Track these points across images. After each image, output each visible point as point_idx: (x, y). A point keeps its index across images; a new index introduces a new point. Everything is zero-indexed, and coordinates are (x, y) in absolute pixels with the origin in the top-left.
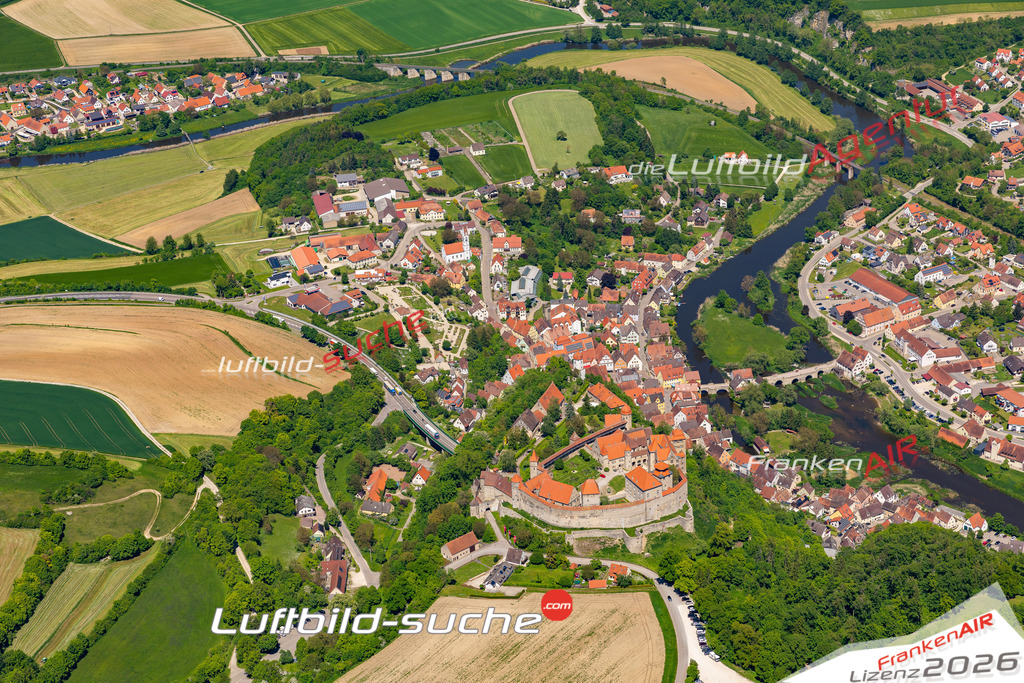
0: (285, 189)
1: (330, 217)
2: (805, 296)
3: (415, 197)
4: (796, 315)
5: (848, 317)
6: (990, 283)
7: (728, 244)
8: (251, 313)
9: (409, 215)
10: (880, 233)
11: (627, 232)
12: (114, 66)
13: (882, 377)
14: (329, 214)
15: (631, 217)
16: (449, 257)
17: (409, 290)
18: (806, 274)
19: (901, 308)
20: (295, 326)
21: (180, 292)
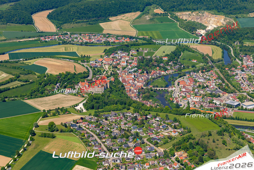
2: (177, 80)
3: (128, 56)
5: (179, 83)
6: (209, 82)
7: (176, 72)
8: (82, 64)
9: (124, 58)
10: (201, 73)
11: (159, 67)
12: (109, 34)
13: (174, 91)
14: (112, 56)
15: (162, 65)
16: (122, 64)
17: (110, 67)
18: (182, 77)
19: (189, 83)
20: (86, 67)
21: (76, 61)
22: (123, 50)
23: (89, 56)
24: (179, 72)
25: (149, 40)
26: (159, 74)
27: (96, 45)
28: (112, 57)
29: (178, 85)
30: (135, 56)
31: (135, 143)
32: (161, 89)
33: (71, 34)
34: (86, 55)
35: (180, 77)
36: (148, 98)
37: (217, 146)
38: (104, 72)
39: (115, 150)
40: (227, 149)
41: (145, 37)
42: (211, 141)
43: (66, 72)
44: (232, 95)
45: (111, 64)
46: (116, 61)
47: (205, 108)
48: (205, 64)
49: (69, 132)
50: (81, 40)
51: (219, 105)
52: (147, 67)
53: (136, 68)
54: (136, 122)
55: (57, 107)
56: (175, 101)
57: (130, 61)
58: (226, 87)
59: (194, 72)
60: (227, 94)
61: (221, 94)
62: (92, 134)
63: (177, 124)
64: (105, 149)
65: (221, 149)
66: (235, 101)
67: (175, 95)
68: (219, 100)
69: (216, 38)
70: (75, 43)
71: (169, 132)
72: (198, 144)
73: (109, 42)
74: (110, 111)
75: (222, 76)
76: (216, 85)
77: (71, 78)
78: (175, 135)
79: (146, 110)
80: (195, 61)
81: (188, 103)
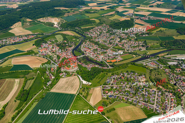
0: (38, 45)
1: (43, 47)
2: (82, 50)
3: (49, 45)
4: (81, 51)
5: (85, 51)
12: (20, 35)
13: (89, 55)
15: (67, 45)
17: (51, 53)
25: (42, 34)
30: (53, 44)
34: (30, 50)
48: (79, 39)
49: (114, 101)
50: (10, 42)
51: (113, 56)
53: (60, 50)
56: (98, 60)
59: (82, 44)
60: (107, 50)
63: (137, 73)
70: (8, 44)
71: (141, 79)
73: (25, 39)
80: (74, 39)
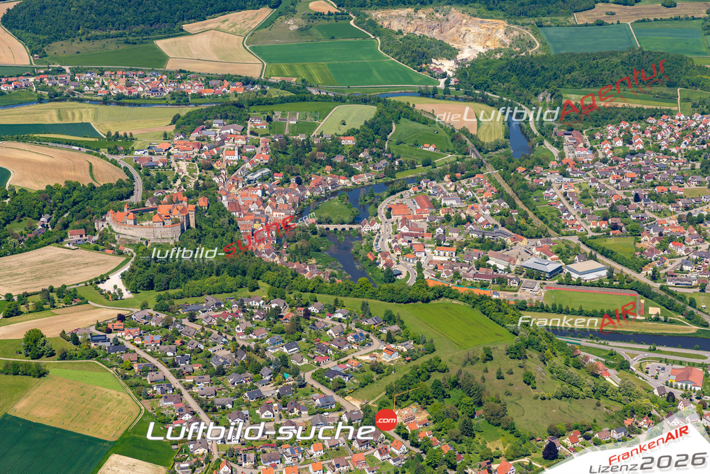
2: (385, 202)
3: (242, 134)
5: (389, 210)
6: (472, 208)
7: (378, 178)
8: (110, 159)
9: (232, 140)
10: (451, 183)
11: (331, 165)
12: (185, 72)
13: (377, 235)
14: (195, 135)
15: (339, 159)
16: (227, 157)
17: (193, 165)
18: (398, 195)
19: (417, 210)
20: (123, 166)
21: (93, 149)
22: (226, 117)
23: (131, 134)
24: (389, 180)
25: (299, 88)
26: (334, 184)
27: (149, 102)
28: (197, 139)
29: (389, 217)
30: (262, 136)
31: (279, 387)
32: (340, 227)
33: (74, 72)
34: (121, 133)
35: (393, 193)
36: (306, 254)
37: (510, 389)
38: (175, 182)
39: (224, 407)
40: (536, 398)
41: (287, 80)
42: (492, 374)
43: (66, 182)
44: (539, 242)
45: (196, 158)
46: (210, 149)
47: (466, 280)
48: (460, 156)
49: (87, 358)
50: (103, 89)
51: (505, 270)
52: (297, 165)
53: (267, 170)
54: (278, 325)
55: (45, 284)
56: (383, 262)
57: (248, 150)
58: (522, 222)
59: (431, 180)
60: (525, 240)
61: (509, 241)
62: (154, 361)
63: (395, 328)
64: (195, 407)
65: (521, 398)
66: (549, 259)
67: (379, 246)
68: (503, 257)
69: (486, 82)
70: (86, 97)
71: (375, 351)
72: (455, 384)
73: (184, 94)
74: (202, 295)
75: (509, 190)
76: (492, 215)
77: (82, 199)
78: (392, 362)
79: (305, 291)
80: (432, 149)
81: (419, 267)
